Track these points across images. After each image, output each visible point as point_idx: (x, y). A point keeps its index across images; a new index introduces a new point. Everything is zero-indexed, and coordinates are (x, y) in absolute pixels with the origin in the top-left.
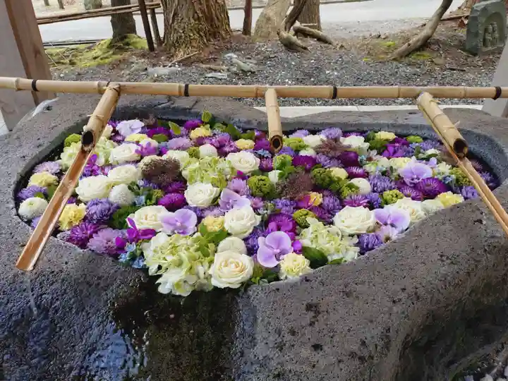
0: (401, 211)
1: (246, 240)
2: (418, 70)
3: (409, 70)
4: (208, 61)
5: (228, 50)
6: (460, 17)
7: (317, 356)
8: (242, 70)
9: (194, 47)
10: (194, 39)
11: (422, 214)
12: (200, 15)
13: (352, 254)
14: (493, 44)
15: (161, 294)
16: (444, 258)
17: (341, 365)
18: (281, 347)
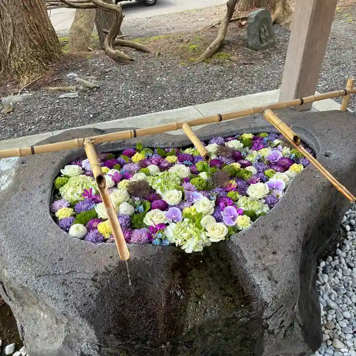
0: (279, 180)
1: (212, 215)
2: (222, 68)
3: (217, 68)
4: (55, 83)
5: (67, 70)
6: (238, 20)
7: (276, 257)
8: (89, 87)
9: (37, 72)
10: (35, 65)
11: (288, 179)
12: (36, 43)
13: (266, 209)
14: (266, 41)
15: (189, 254)
16: (308, 199)
17: (288, 257)
18: (259, 258)
